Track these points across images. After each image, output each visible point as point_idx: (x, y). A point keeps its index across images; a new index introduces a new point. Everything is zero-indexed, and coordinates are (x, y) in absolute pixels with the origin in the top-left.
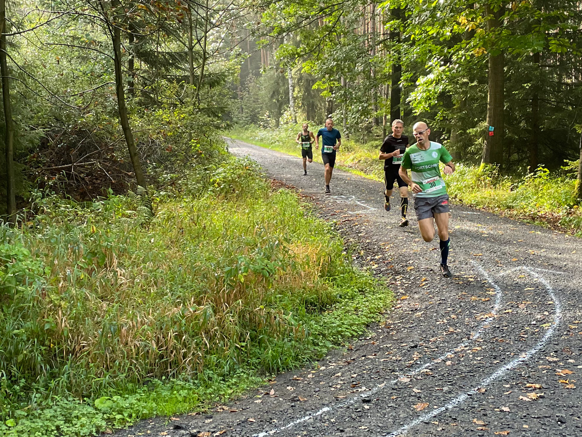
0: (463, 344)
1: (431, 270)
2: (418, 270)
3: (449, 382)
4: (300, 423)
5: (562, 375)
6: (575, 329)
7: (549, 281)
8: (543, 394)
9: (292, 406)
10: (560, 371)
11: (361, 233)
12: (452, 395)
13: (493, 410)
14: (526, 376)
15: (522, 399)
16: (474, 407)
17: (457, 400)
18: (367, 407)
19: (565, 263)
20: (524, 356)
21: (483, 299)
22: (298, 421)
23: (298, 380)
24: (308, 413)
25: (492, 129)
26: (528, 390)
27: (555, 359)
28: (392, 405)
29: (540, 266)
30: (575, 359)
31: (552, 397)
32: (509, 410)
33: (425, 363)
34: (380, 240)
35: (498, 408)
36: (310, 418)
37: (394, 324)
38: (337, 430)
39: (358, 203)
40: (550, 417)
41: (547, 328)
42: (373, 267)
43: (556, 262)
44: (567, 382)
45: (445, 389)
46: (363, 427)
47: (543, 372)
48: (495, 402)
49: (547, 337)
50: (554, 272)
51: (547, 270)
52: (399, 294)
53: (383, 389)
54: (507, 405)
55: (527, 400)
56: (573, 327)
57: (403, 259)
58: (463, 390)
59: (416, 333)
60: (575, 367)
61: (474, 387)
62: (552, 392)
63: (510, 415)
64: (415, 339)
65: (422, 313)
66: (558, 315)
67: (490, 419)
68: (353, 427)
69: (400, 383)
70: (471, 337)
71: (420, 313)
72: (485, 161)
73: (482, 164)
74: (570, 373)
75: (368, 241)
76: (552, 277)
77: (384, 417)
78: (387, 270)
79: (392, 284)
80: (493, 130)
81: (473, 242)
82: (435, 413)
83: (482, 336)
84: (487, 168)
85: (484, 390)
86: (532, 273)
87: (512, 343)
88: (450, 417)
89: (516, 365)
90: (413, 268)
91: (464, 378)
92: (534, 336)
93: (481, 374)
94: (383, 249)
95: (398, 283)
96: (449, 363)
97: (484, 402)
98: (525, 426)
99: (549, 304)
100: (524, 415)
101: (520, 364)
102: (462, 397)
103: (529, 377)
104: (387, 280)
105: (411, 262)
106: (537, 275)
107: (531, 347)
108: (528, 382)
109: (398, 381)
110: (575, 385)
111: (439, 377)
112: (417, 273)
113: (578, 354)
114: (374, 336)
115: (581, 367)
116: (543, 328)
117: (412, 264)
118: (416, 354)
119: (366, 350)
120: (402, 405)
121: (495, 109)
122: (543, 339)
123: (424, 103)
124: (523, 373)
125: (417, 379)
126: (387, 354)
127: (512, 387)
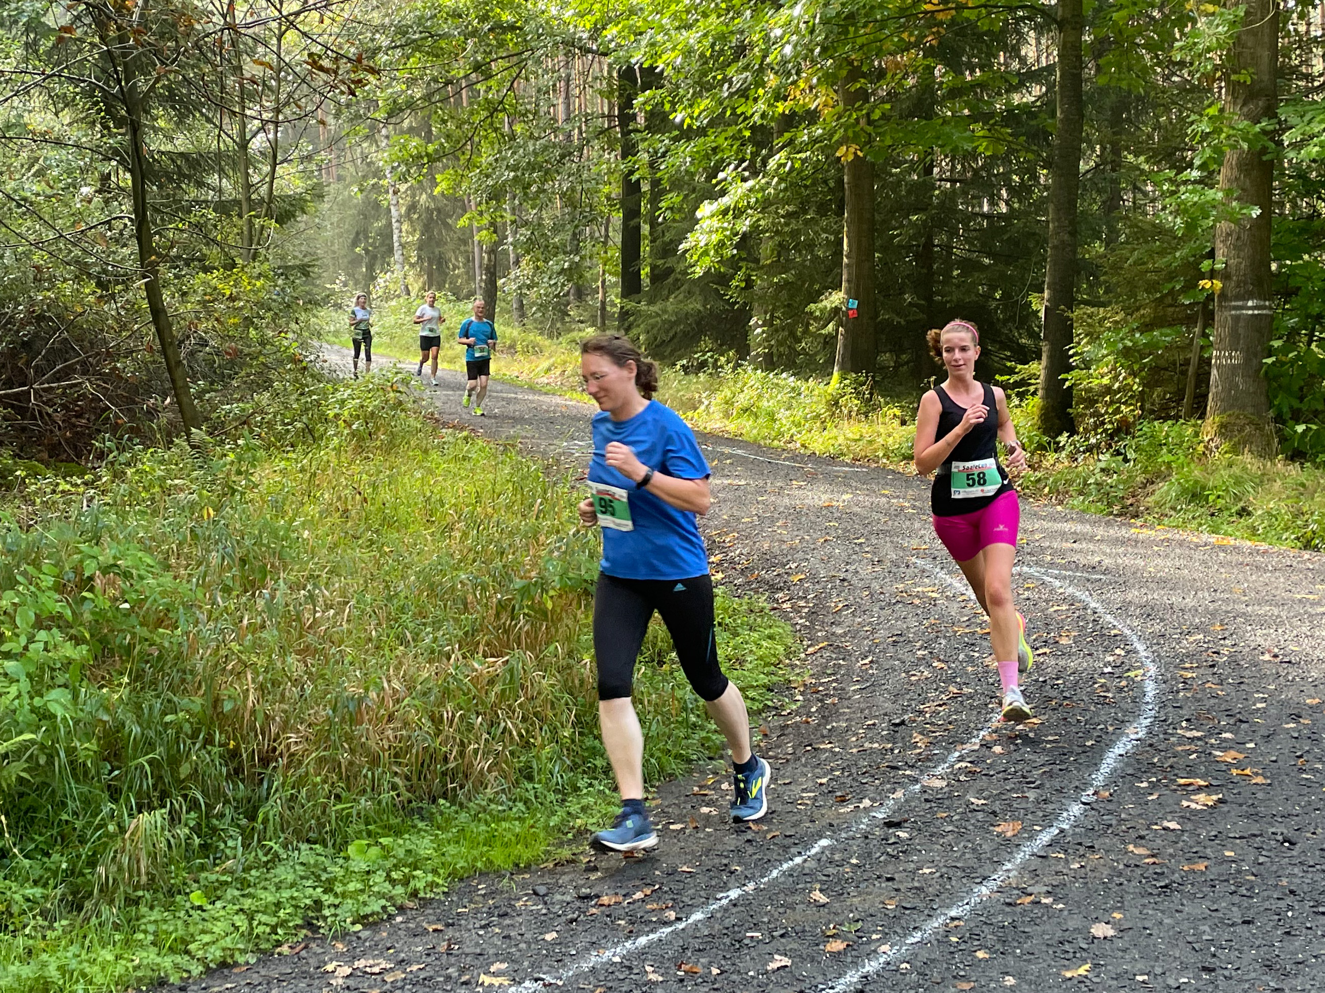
2: (813, 578)
3: (1028, 783)
4: (792, 869)
5: (1229, 760)
6: (1194, 678)
7: (1087, 593)
8: (1220, 796)
9: (749, 841)
10: (1221, 754)
12: (1054, 806)
13: (1148, 828)
14: (1165, 766)
15: (1188, 806)
16: (1111, 825)
17: (1071, 814)
18: (903, 835)
19: (1098, 559)
20: (1137, 731)
21: (978, 629)
22: (785, 866)
23: (706, 795)
24: (794, 850)
25: (853, 303)
26: (1188, 791)
27: (1199, 734)
28: (950, 828)
29: (1052, 565)
30: (1231, 732)
31: (1241, 801)
32: (1179, 827)
33: (950, 752)
34: (708, 527)
35: (1156, 824)
36: (805, 861)
37: (822, 684)
38: (879, 877)
40: (1261, 835)
41: (1139, 678)
43: (1078, 557)
44: (1247, 772)
45: (1031, 795)
46: (927, 871)
47: (1191, 757)
48: (1142, 814)
49: (1151, 694)
50: (1086, 575)
51: (1070, 573)
52: (798, 627)
53: (906, 801)
54: (1169, 818)
55: (1199, 807)
56: (1189, 675)
57: (769, 560)
58: (1066, 795)
59: (882, 699)
60: (1241, 746)
61: (1084, 790)
62: (1234, 791)
63: (1186, 834)
64: (889, 710)
65: (870, 659)
66: (1145, 654)
67: (1155, 845)
68: (905, 870)
69: (932, 790)
71: (866, 661)
72: (842, 368)
74: (1241, 756)
76: (1088, 585)
77: (952, 850)
78: (749, 583)
79: (774, 609)
80: (855, 306)
82: (1046, 839)
84: (847, 382)
85: (1107, 794)
86: (1045, 578)
87: (1092, 708)
88: (1080, 844)
89: (1129, 747)
90: (803, 576)
92: (1125, 694)
93: (1077, 765)
94: (719, 542)
95: (785, 606)
96: (997, 749)
97: (1123, 816)
98: (1227, 853)
99: (1116, 636)
100: (1213, 833)
101: (1137, 745)
102: (1076, 809)
103: (1171, 767)
104: (762, 602)
105: (793, 566)
106: (1057, 583)
107: (1134, 713)
108: (1176, 775)
109: (923, 786)
110: (1266, 778)
111: (1000, 775)
112: (817, 587)
113: (1232, 721)
114: (794, 707)
115: (1252, 745)
116: (1132, 680)
117: (798, 570)
118: (918, 738)
119: (800, 734)
120: (970, 827)
121: (859, 264)
122: (1147, 699)
123: (712, 253)
124: (1156, 760)
125: (959, 781)
126: (854, 739)
127: (1153, 786)
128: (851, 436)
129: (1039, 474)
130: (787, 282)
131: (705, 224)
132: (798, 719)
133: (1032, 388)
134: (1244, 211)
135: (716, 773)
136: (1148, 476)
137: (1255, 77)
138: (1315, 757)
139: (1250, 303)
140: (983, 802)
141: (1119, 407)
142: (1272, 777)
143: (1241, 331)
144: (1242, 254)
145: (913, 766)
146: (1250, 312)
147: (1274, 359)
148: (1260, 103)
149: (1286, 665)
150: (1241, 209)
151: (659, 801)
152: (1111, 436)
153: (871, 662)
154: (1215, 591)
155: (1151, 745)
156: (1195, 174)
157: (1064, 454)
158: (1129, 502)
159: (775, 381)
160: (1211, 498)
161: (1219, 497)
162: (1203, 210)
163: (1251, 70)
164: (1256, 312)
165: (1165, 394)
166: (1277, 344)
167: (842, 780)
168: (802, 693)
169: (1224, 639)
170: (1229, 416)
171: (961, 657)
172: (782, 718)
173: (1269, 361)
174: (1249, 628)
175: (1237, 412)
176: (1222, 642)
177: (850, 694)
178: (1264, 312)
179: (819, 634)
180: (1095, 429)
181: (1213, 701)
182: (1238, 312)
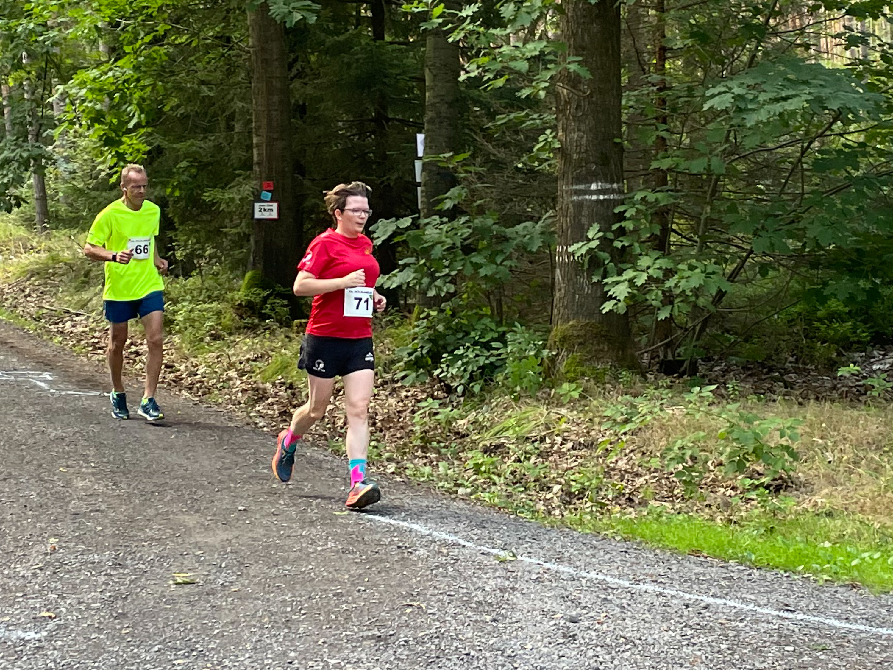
72: (253, 265)
121: (270, 145)
139: (594, 187)
143: (585, 221)
146: (594, 197)
164: (601, 197)
175: (582, 321)
178: (612, 197)
182: (580, 198)
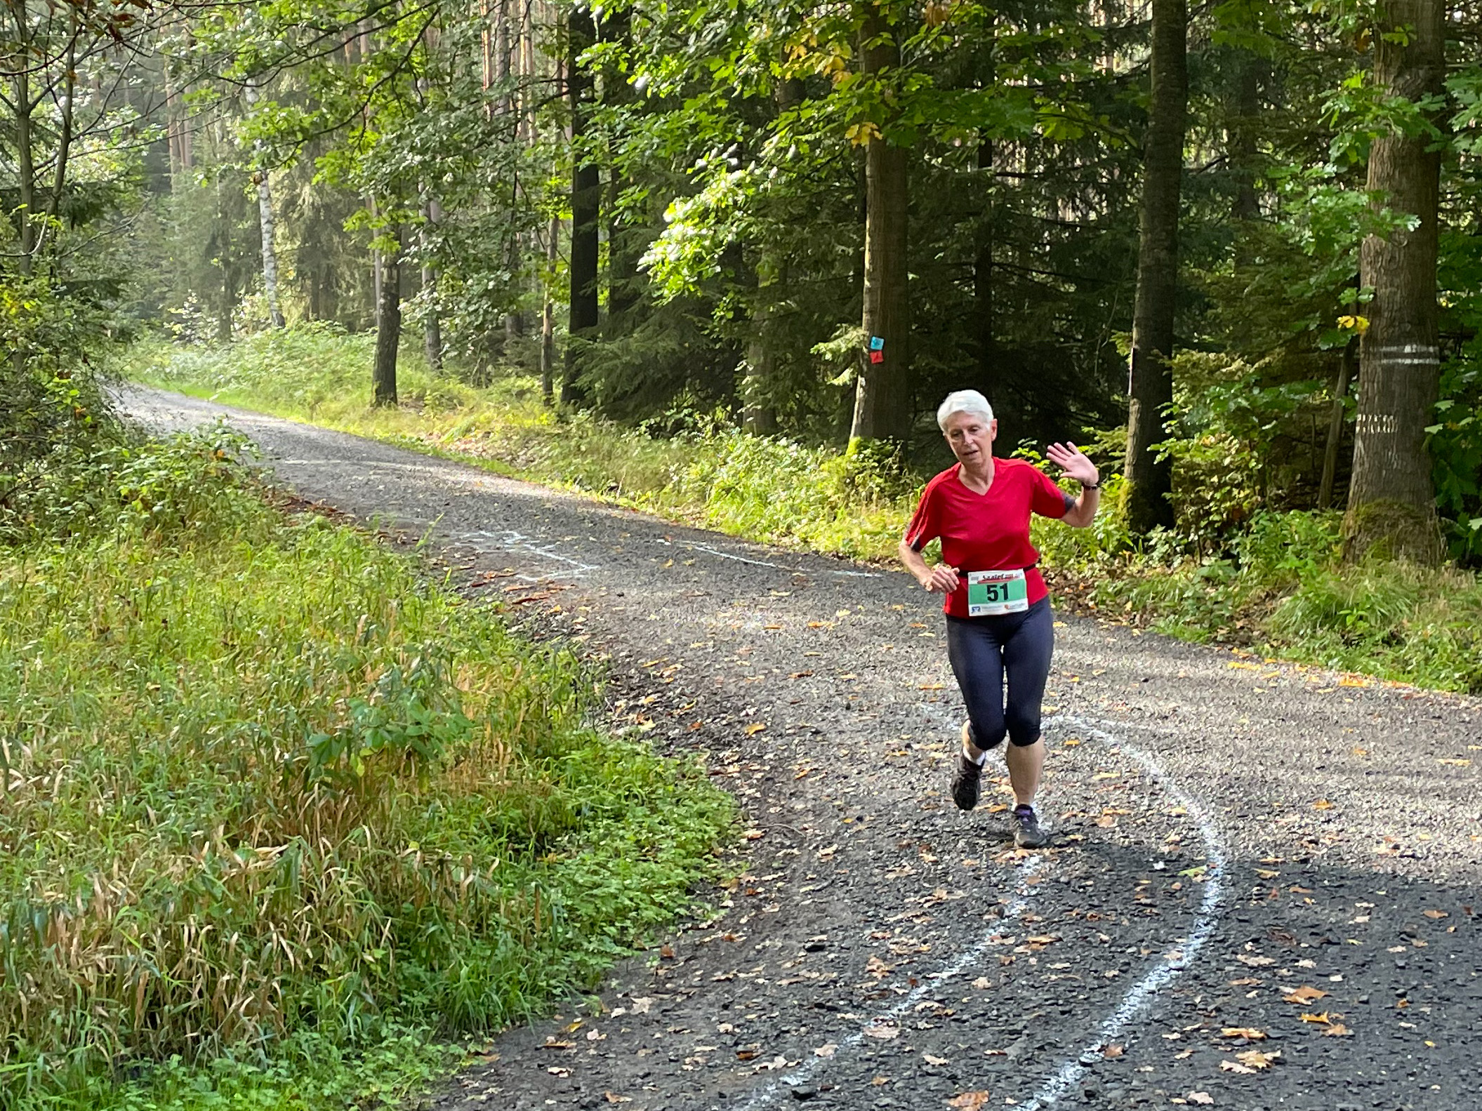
0: (991, 931)
1: (817, 732)
2: (776, 731)
3: (1011, 1033)
5: (1302, 1000)
6: (1275, 879)
7: (1149, 754)
8: (1278, 1054)
10: (1292, 991)
11: (576, 633)
12: (1040, 1068)
13: (1167, 1102)
14: (1210, 1008)
15: (1230, 1069)
16: (1114, 1098)
17: (1062, 1080)
19: (1173, 705)
20: (1182, 954)
23: (562, 1048)
25: (877, 344)
26: (1234, 1045)
27: (1266, 961)
28: (887, 1101)
29: (1108, 713)
30: (1313, 958)
31: (1306, 1061)
32: (1211, 1100)
33: (914, 984)
34: (641, 654)
35: (1179, 1095)
37: (762, 883)
39: (538, 551)
41: (1199, 878)
42: (643, 729)
43: (1146, 702)
44: (1324, 1018)
45: (1012, 1052)
47: (1250, 995)
48: (1162, 1081)
49: (1211, 902)
50: (1152, 727)
51: (1131, 725)
52: (745, 800)
53: (838, 1059)
54: (1199, 1086)
55: (1245, 1070)
56: (1269, 874)
57: (719, 703)
58: (1061, 1051)
60: (1323, 979)
61: (1088, 1045)
62: (1299, 1047)
64: (845, 923)
65: (835, 847)
66: (1214, 843)
69: (876, 1043)
70: (1007, 913)
71: (830, 850)
72: (861, 431)
73: (854, 440)
74: (1319, 995)
75: (604, 657)
76: (1152, 742)
78: (687, 735)
79: (716, 773)
80: (880, 347)
81: (903, 652)
83: (1033, 905)
84: (868, 452)
85: (1119, 1050)
86: (1095, 731)
87: (1126, 923)
89: (1166, 980)
90: (762, 727)
91: (1046, 1020)
92: (1174, 902)
93: (1087, 1007)
94: (655, 677)
95: (731, 769)
96: (982, 982)
97: (1135, 1083)
99: (1179, 816)
101: (1177, 977)
102: (1070, 1072)
103: (1218, 1010)
104: (701, 761)
105: (751, 712)
106: (1111, 739)
107: (1182, 931)
108: (1223, 1023)
109: (865, 1037)
110: (1348, 1027)
111: (976, 1021)
112: (780, 741)
113: (1315, 944)
114: (715, 917)
115: (1338, 978)
116: (1190, 879)
117: (757, 717)
118: (875, 963)
119: (717, 958)
120: (917, 1099)
121: (885, 291)
122: (1205, 909)
123: (685, 272)
124: (1197, 1000)
125: (916, 1028)
126: (788, 965)
127: (1186, 1038)
128: (869, 527)
129: (1120, 584)
130: (789, 313)
131: (676, 231)
132: (720, 934)
133: (1117, 464)
134: (1397, 222)
135: (586, 1015)
136: (1267, 589)
137: (1415, 37)
138: (1424, 997)
139: (1408, 349)
140: (942, 1061)
141: (1230, 492)
142: (1357, 1028)
143: (1396, 388)
144: (1397, 281)
145: (858, 1007)
146: (1408, 361)
147: (1440, 427)
148: (1421, 73)
149: (1406, 861)
150: (1393, 218)
151: (495, 1057)
152: (1220, 532)
153: (835, 852)
154: (1328, 752)
155: (1196, 977)
156: (1330, 169)
157: (1156, 554)
158: (1239, 624)
159: (771, 449)
160: (1349, 620)
161: (1361, 618)
162: (1340, 218)
163: (1409, 27)
164: (1416, 361)
165: (1294, 473)
166: (1444, 405)
167: (758, 1026)
168: (733, 897)
169: (1328, 821)
170: (1379, 505)
171: (961, 844)
172: (698, 933)
173: (1434, 429)
174: (1366, 806)
175: (1389, 500)
176: (1325, 826)
177: (798, 898)
178: (1427, 361)
179: (772, 810)
180: (1197, 523)
181: (1296, 912)
182: (1391, 361)
